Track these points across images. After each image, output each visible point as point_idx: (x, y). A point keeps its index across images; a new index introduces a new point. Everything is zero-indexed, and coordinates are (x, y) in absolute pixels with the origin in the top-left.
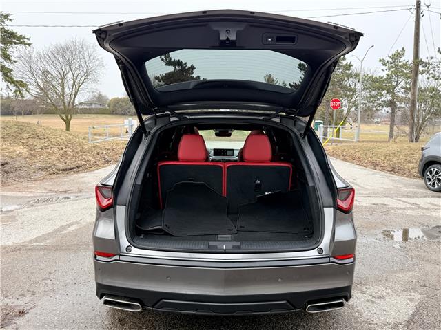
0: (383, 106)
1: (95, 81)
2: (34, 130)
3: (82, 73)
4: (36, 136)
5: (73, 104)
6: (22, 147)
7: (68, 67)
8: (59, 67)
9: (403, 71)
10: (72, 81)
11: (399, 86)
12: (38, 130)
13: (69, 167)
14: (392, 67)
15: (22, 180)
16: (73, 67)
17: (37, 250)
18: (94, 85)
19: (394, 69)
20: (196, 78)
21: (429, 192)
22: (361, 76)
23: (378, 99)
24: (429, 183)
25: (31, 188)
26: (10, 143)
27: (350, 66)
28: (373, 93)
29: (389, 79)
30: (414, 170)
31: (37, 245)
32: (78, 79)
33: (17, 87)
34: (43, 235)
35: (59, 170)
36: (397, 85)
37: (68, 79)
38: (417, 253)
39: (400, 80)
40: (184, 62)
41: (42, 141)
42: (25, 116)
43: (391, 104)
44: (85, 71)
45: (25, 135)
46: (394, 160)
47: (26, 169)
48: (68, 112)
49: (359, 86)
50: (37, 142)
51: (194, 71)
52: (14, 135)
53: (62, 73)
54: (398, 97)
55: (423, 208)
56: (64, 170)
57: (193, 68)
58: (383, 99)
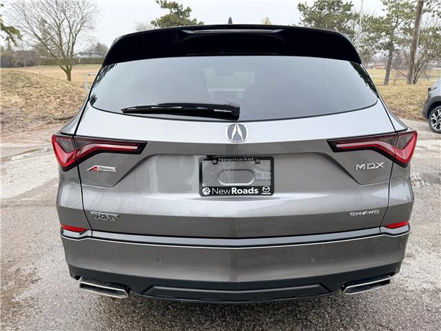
0: (380, 49)
1: (91, 28)
2: (29, 79)
3: (78, 20)
4: (32, 85)
5: (71, 53)
6: (17, 96)
7: (63, 14)
8: (53, 14)
9: (404, 11)
10: (69, 29)
11: (399, 27)
12: (34, 79)
13: (67, 116)
14: (393, 6)
15: (18, 130)
16: (68, 14)
17: (26, 206)
18: (90, 33)
19: (394, 9)
20: (193, 21)
21: (434, 134)
22: (361, 16)
23: (377, 42)
24: (433, 125)
25: (27, 138)
26: (5, 93)
27: (350, 6)
28: (372, 35)
29: (388, 20)
30: (415, 112)
31: (26, 201)
32: (75, 27)
33: (9, 33)
34: (33, 189)
35: (57, 119)
36: (396, 26)
37: (64, 27)
38: (436, 200)
39: (400, 20)
40: (180, 5)
41: (38, 90)
42: (28, 68)
43: (389, 46)
44: (80, 17)
45: (20, 84)
46: (395, 102)
47: (22, 119)
48: (68, 62)
49: (358, 28)
50: (32, 91)
51: (190, 13)
52: (8, 84)
53: (58, 22)
54: (396, 39)
55: (432, 151)
56: (61, 119)
57: (189, 10)
58: (381, 41)
